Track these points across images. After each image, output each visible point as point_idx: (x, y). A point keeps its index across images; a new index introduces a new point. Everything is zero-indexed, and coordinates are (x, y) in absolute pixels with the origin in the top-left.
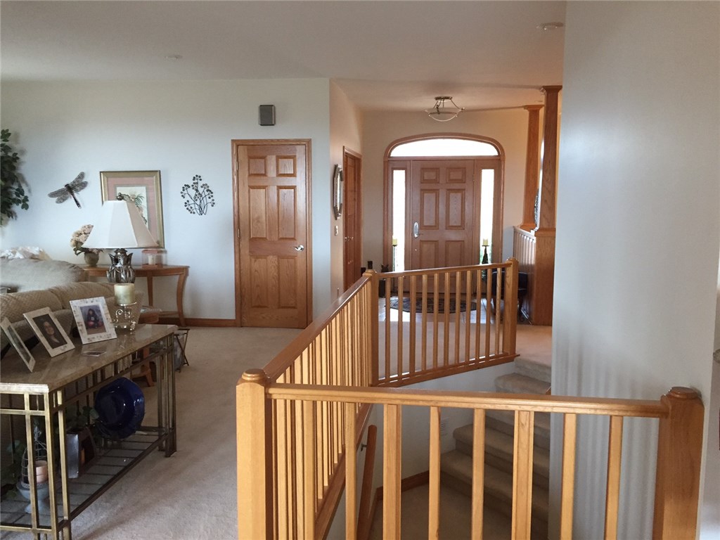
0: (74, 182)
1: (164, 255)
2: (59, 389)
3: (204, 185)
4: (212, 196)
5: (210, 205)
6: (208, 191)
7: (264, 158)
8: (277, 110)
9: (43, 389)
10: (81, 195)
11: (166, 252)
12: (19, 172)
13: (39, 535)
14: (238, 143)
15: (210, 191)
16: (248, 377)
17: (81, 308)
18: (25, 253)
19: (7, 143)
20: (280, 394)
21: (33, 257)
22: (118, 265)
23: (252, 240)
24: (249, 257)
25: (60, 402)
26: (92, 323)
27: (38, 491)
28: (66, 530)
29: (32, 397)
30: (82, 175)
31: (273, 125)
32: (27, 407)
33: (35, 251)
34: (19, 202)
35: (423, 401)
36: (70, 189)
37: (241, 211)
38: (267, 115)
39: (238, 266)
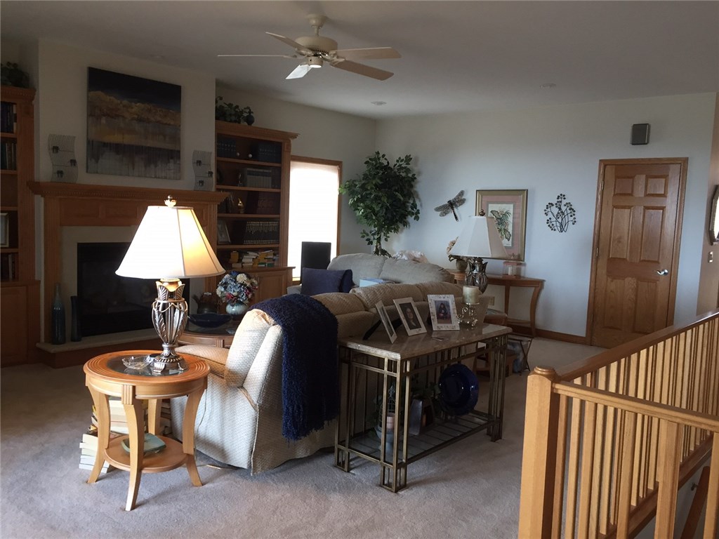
0: (455, 199)
1: (523, 268)
2: (408, 359)
3: (567, 204)
4: (574, 215)
5: (571, 223)
6: (570, 209)
7: (632, 177)
8: (652, 129)
9: (397, 356)
10: (460, 210)
11: (525, 265)
12: (415, 189)
13: (384, 468)
14: (606, 163)
15: (573, 210)
16: (539, 370)
17: (435, 302)
18: (409, 255)
19: (408, 166)
20: (565, 391)
21: (415, 260)
22: (475, 272)
23: (611, 261)
24: (605, 276)
25: (408, 370)
26: (442, 315)
27: (387, 435)
28: (403, 470)
29: (390, 361)
30: (462, 193)
31: (646, 144)
32: (386, 368)
33: (417, 254)
34: (413, 214)
35: (704, 424)
36: (452, 205)
37: (602, 231)
38: (640, 134)
39: (593, 284)
